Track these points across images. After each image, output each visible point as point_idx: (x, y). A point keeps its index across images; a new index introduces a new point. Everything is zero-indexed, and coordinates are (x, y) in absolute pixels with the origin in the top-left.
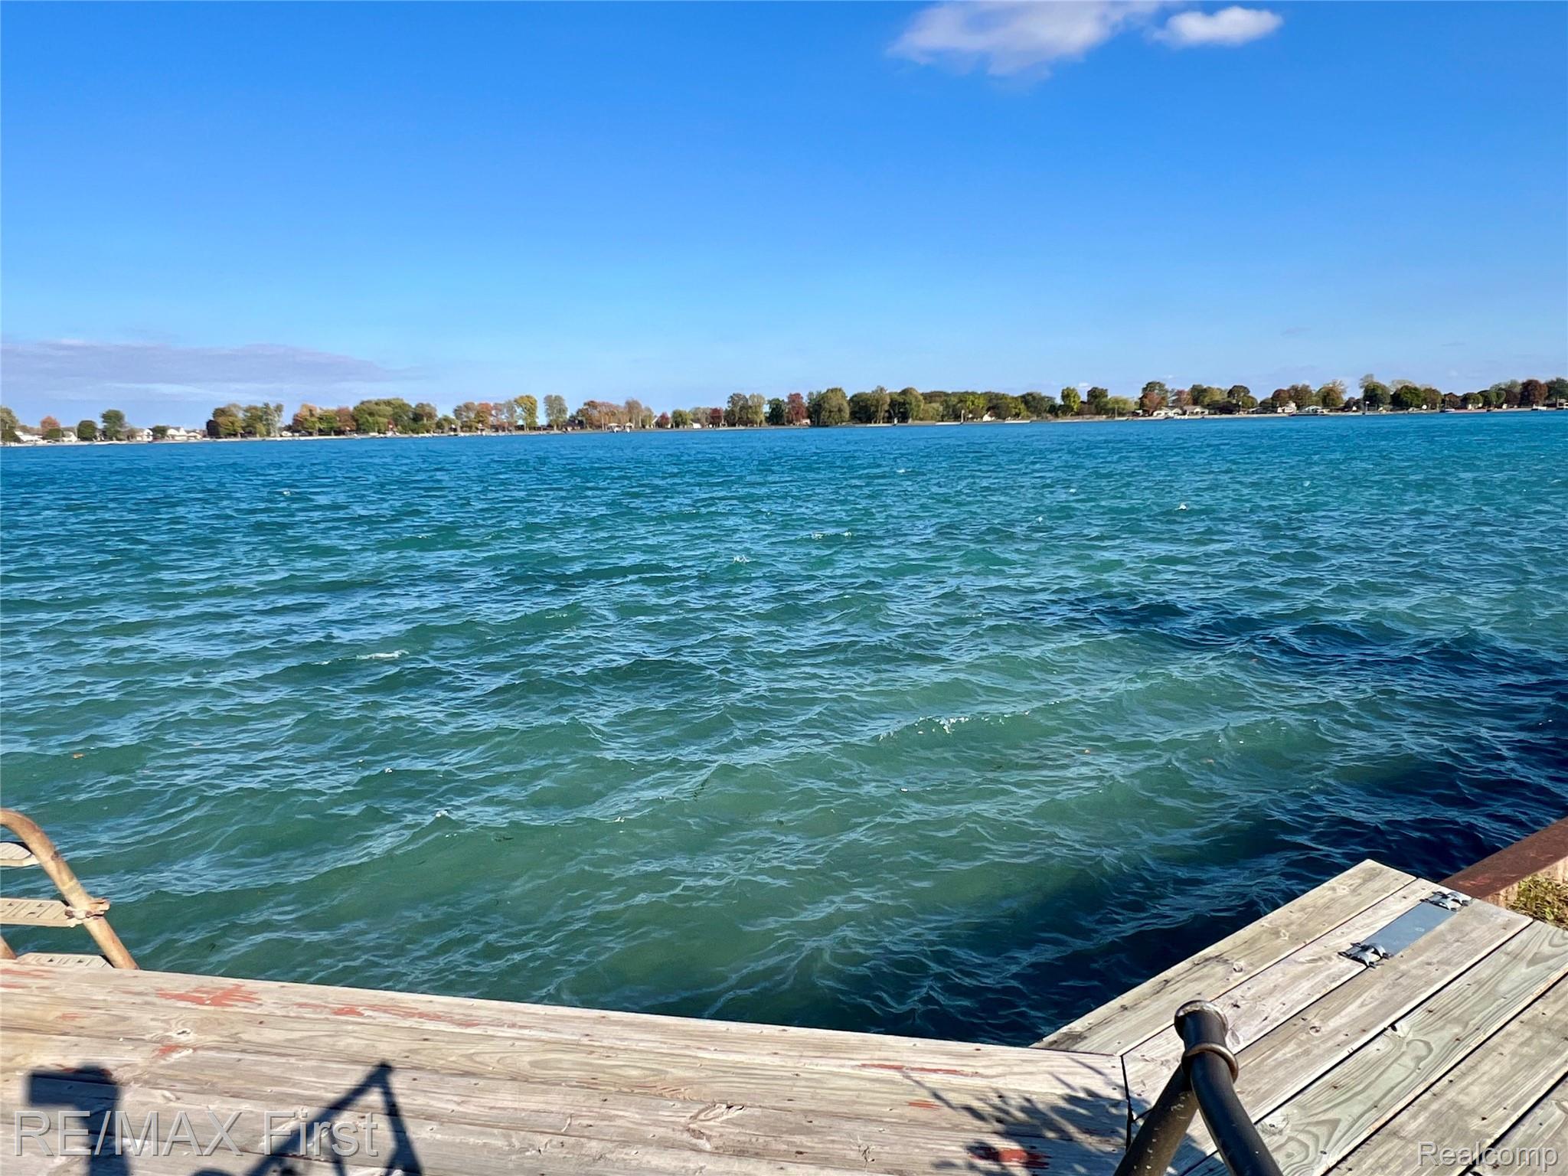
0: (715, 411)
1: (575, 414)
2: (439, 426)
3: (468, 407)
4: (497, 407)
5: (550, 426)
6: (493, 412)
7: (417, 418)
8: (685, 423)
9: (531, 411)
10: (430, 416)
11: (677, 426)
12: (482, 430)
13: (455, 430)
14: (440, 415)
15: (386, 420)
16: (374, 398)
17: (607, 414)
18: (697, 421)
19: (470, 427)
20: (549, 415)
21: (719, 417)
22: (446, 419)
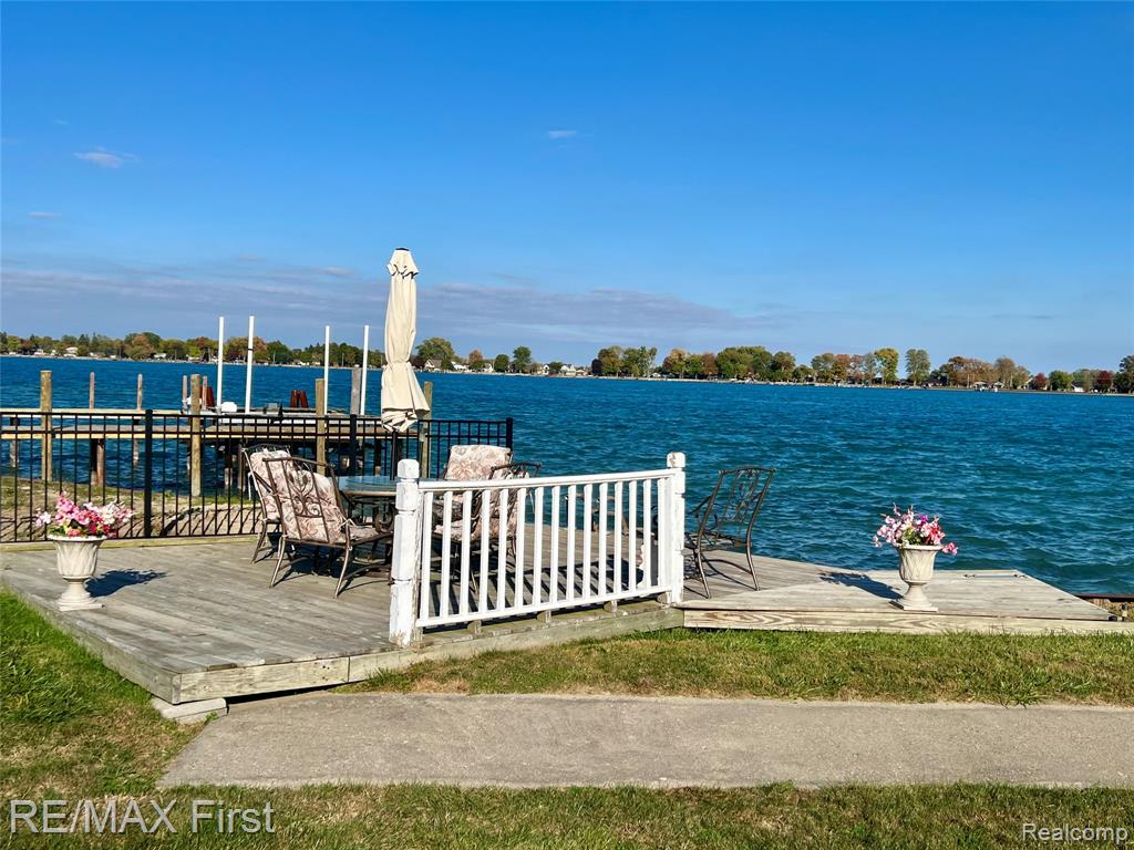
0: (1104, 374)
1: (938, 369)
2: (796, 375)
3: (826, 358)
4: (856, 359)
5: (909, 381)
6: (851, 364)
7: (776, 366)
8: (1065, 386)
9: (891, 365)
10: (789, 365)
11: (1055, 388)
12: (838, 381)
13: (811, 380)
14: (798, 365)
15: (745, 367)
16: (738, 346)
17: (974, 371)
18: (1079, 384)
19: (826, 379)
20: (909, 370)
21: (1108, 382)
22: (803, 368)
